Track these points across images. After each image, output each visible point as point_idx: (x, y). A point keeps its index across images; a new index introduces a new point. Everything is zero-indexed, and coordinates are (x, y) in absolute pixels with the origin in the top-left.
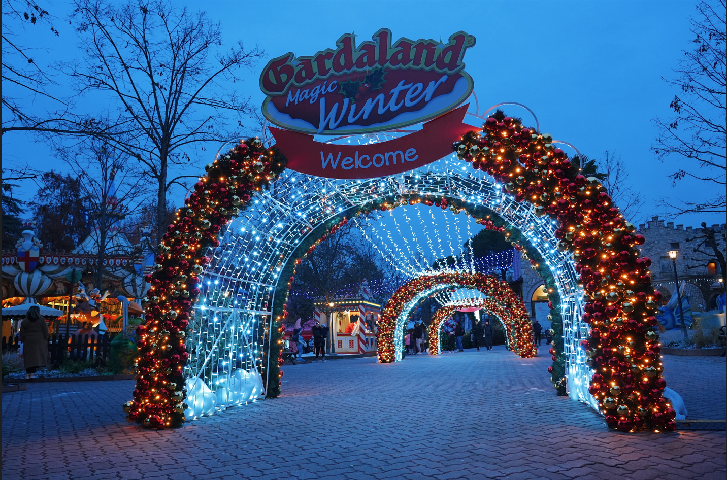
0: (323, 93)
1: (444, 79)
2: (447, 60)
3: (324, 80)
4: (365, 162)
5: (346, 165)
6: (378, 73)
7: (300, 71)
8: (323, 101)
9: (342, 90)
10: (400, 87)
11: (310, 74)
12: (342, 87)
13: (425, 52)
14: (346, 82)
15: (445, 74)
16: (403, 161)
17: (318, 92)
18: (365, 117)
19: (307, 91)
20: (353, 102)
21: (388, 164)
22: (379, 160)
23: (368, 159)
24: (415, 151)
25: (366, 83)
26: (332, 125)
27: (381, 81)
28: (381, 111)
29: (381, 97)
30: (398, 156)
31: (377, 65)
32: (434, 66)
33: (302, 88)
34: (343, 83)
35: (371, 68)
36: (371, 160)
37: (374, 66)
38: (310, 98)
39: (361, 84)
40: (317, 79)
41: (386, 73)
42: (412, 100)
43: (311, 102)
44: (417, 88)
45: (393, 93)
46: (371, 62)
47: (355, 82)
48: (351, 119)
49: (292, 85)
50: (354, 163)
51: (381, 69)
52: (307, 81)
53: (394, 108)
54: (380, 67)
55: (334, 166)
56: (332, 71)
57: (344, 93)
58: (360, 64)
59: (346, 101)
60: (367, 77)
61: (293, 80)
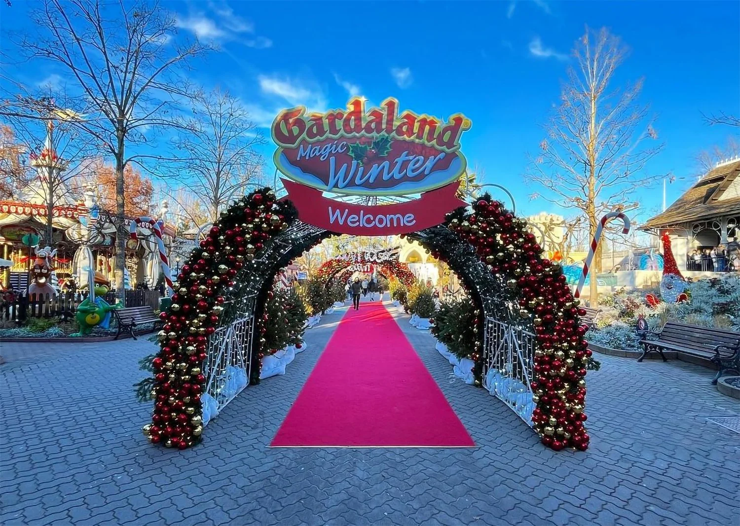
0: (333, 152)
1: (442, 155)
2: (446, 138)
3: (334, 140)
4: (369, 221)
5: (351, 222)
6: (385, 141)
7: (312, 126)
8: (332, 159)
9: (350, 152)
10: (403, 157)
11: (321, 132)
12: (351, 149)
13: (427, 128)
14: (355, 145)
15: (442, 151)
16: (402, 225)
17: (328, 150)
18: (371, 181)
19: (318, 148)
20: (361, 165)
21: (389, 226)
22: (381, 221)
23: (372, 219)
24: (413, 216)
25: (373, 148)
26: (340, 184)
27: (388, 149)
28: (385, 177)
29: (386, 164)
30: (398, 220)
31: (383, 133)
32: (434, 142)
33: (313, 144)
34: (352, 145)
35: (378, 135)
36: (374, 220)
37: (381, 134)
38: (321, 155)
39: (368, 148)
40: (327, 138)
41: (392, 142)
42: (413, 171)
43: (321, 159)
44: (418, 161)
45: (397, 162)
46: (379, 130)
47: (363, 146)
48: (357, 181)
49: (304, 140)
50: (359, 221)
51: (387, 138)
52: (318, 137)
53: (397, 176)
54: (387, 135)
55: (341, 222)
56: (342, 132)
57: (353, 155)
58: (368, 129)
59: (354, 162)
60: (375, 143)
61: (304, 135)
